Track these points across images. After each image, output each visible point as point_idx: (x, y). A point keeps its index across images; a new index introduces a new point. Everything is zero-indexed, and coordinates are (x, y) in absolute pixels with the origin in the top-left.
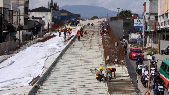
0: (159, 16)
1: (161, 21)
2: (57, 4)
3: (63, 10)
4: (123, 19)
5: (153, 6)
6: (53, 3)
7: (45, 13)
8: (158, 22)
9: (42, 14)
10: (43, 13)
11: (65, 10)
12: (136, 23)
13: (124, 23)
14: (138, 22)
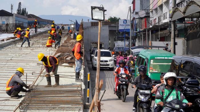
0: (151, 12)
1: (154, 18)
2: (25, 10)
3: (31, 14)
4: (108, 25)
5: (145, 3)
6: (21, 9)
7: (5, 18)
8: (151, 19)
9: (1, 20)
10: (2, 18)
11: (34, 15)
12: (122, 25)
13: (110, 31)
14: (124, 24)
